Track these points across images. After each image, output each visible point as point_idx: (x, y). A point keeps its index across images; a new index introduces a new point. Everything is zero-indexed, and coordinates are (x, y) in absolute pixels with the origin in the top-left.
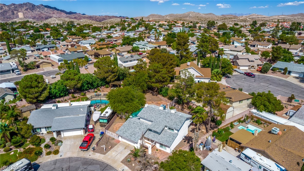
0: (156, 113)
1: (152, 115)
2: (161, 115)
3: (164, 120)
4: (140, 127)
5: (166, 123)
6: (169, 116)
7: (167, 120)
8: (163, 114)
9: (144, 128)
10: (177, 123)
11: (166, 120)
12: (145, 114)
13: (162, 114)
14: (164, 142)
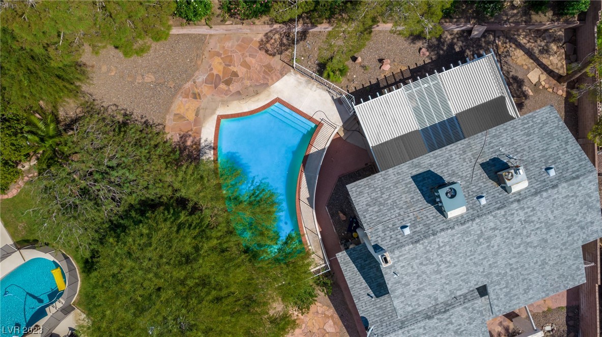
0: (463, 250)
1: (452, 270)
2: (489, 239)
3: (522, 248)
4: (450, 326)
5: (538, 250)
6: (525, 221)
7: (534, 239)
8: (494, 229)
9: (470, 318)
10: (578, 219)
11: (529, 240)
12: (420, 290)
13: (490, 233)
14: (559, 287)
